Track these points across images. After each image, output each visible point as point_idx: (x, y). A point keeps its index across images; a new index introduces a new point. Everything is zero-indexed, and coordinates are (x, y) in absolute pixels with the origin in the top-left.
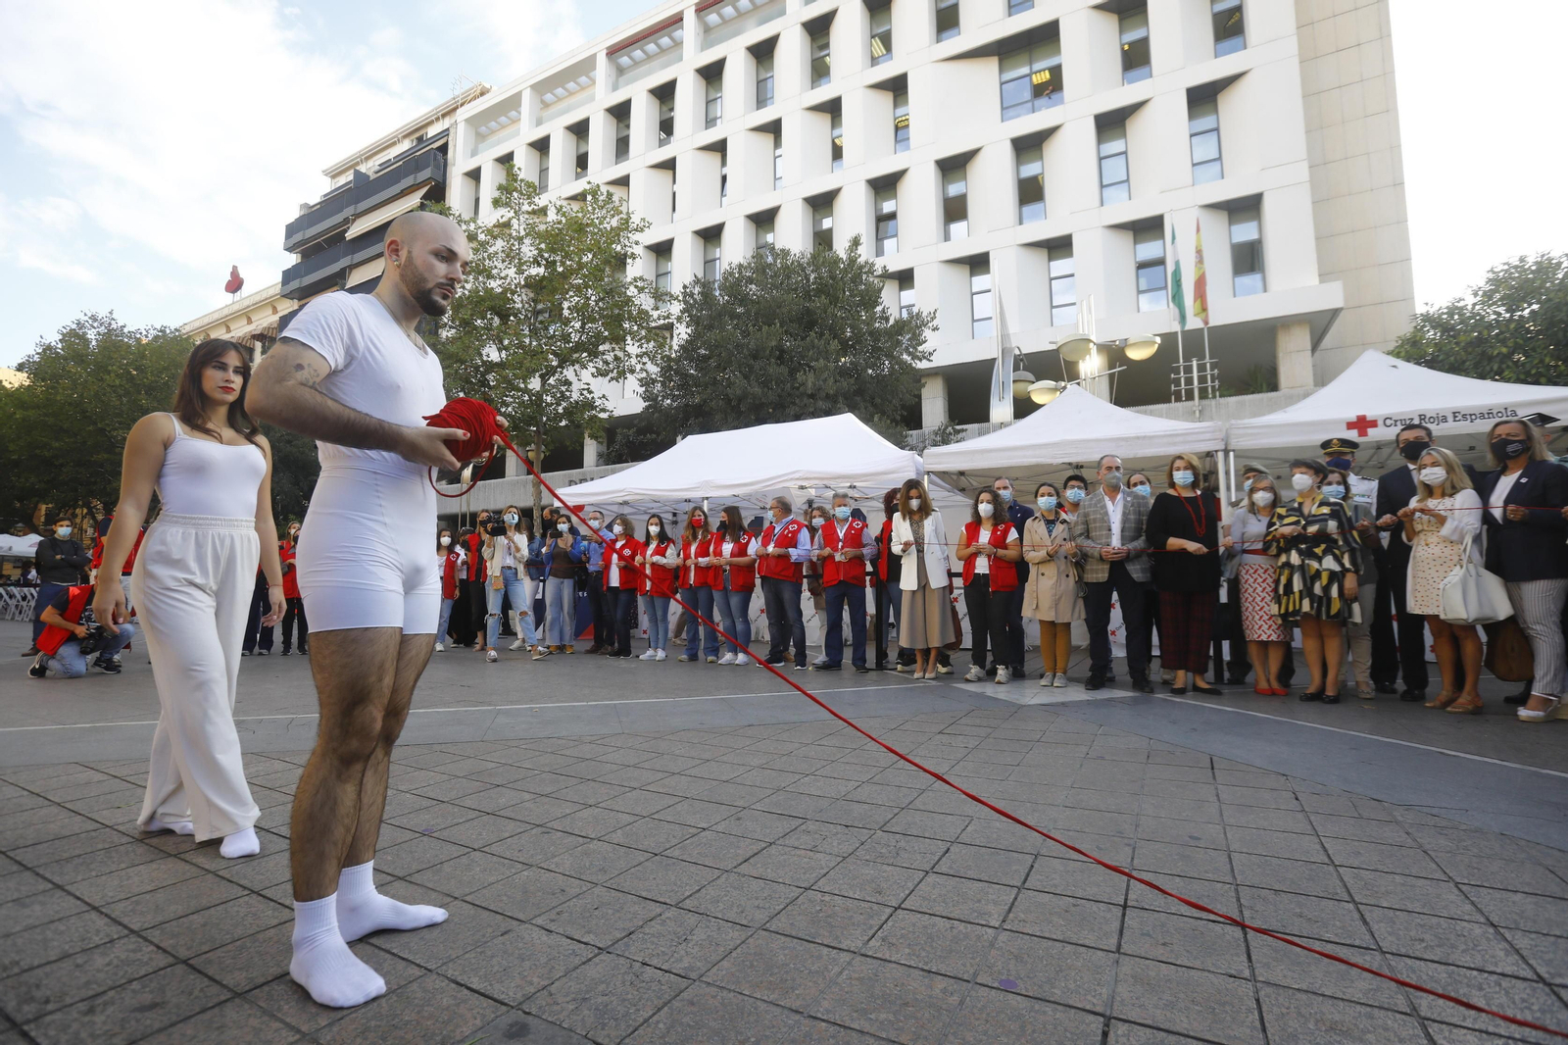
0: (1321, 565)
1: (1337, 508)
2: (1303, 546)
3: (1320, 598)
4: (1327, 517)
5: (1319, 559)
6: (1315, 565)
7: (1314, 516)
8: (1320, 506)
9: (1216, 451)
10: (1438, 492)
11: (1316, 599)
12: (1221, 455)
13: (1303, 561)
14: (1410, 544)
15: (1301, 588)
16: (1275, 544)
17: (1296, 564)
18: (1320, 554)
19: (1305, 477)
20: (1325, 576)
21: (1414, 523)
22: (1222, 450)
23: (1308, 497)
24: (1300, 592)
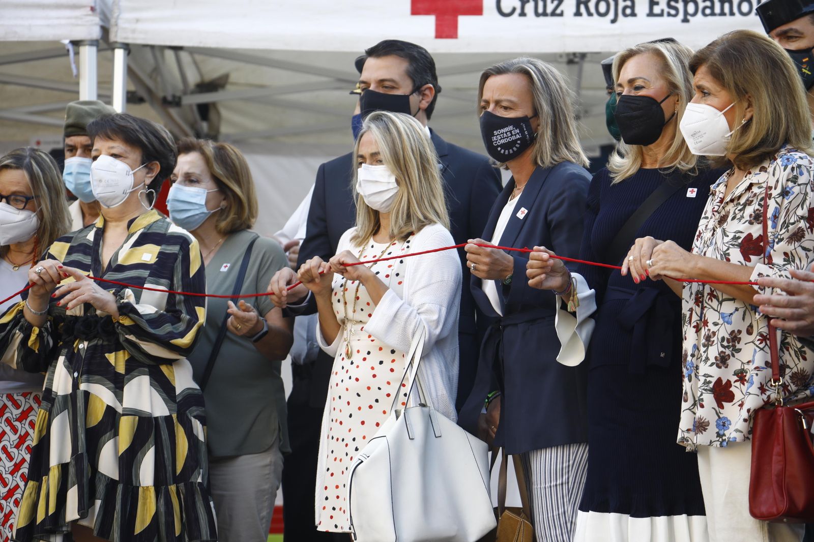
0: (120, 397)
1: (175, 249)
2: (83, 346)
3: (112, 484)
4: (145, 273)
5: (118, 384)
6: (103, 395)
7: (121, 268)
8: (138, 243)
9: (76, 43)
10: (389, 225)
11: (101, 489)
12: (88, 54)
13: (75, 386)
14: (327, 349)
15: (68, 458)
16: (19, 336)
17: (61, 393)
18: (121, 369)
19: (120, 166)
20: (126, 426)
21: (334, 299)
22: (93, 43)
23: (119, 220)
24: (64, 467)
